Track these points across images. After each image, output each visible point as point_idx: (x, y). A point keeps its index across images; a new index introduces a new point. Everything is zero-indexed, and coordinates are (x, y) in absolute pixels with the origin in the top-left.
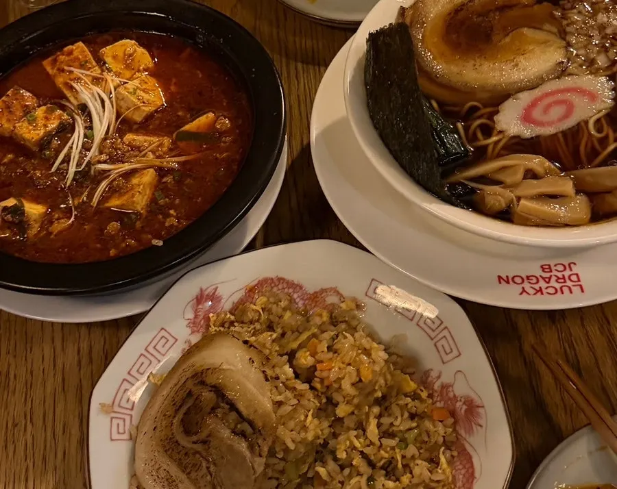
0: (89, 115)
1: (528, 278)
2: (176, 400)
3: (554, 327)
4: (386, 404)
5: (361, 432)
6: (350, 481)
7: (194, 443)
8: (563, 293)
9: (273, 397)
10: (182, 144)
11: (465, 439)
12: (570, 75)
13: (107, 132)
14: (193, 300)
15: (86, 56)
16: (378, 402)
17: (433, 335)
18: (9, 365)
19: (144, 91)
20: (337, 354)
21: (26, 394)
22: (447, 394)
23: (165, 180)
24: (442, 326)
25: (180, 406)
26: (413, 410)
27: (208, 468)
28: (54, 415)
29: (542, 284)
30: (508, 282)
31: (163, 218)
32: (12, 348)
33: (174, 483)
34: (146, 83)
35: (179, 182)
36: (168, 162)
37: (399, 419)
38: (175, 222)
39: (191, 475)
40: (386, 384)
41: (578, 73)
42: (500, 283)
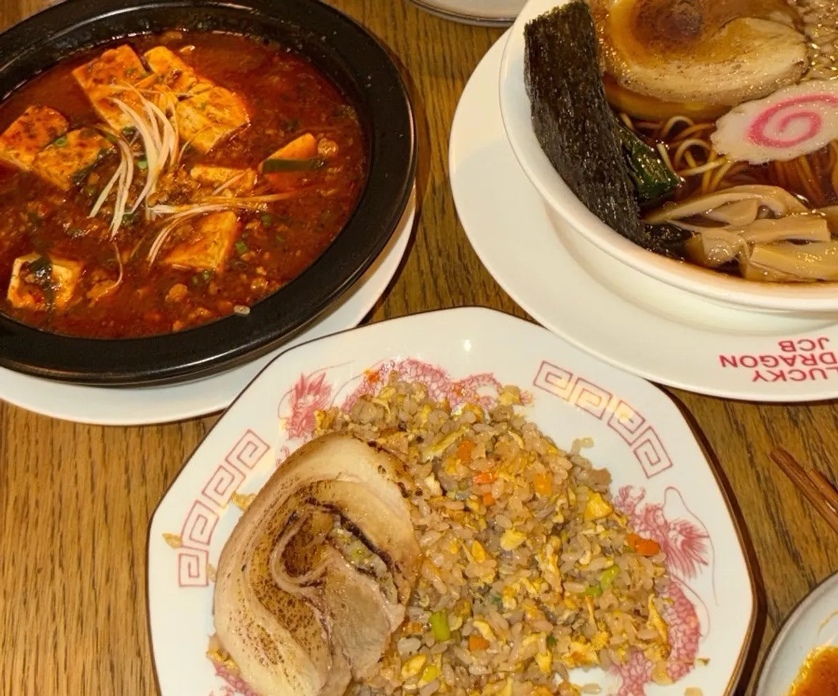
0: (140, 141)
1: (762, 358)
2: (274, 527)
3: (797, 430)
4: (570, 534)
5: (535, 573)
6: (522, 641)
7: (302, 586)
8: (813, 378)
9: (414, 520)
10: (271, 178)
11: (683, 582)
12: (812, 79)
13: (167, 164)
14: (291, 391)
15: (133, 63)
16: (557, 530)
17: (631, 438)
18: (28, 489)
19: (215, 105)
20: (499, 462)
21: (53, 529)
22: (655, 521)
23: (249, 226)
24: (645, 426)
25: (280, 536)
26: (608, 543)
27: (323, 621)
28: (93, 557)
29: (783, 366)
30: (735, 365)
31: (248, 278)
32: (32, 463)
33: (272, 646)
34: (219, 97)
35: (269, 230)
36: (254, 203)
37: (588, 554)
38: (264, 285)
39: (298, 632)
40: (570, 506)
41: (823, 77)
42: (724, 365)
